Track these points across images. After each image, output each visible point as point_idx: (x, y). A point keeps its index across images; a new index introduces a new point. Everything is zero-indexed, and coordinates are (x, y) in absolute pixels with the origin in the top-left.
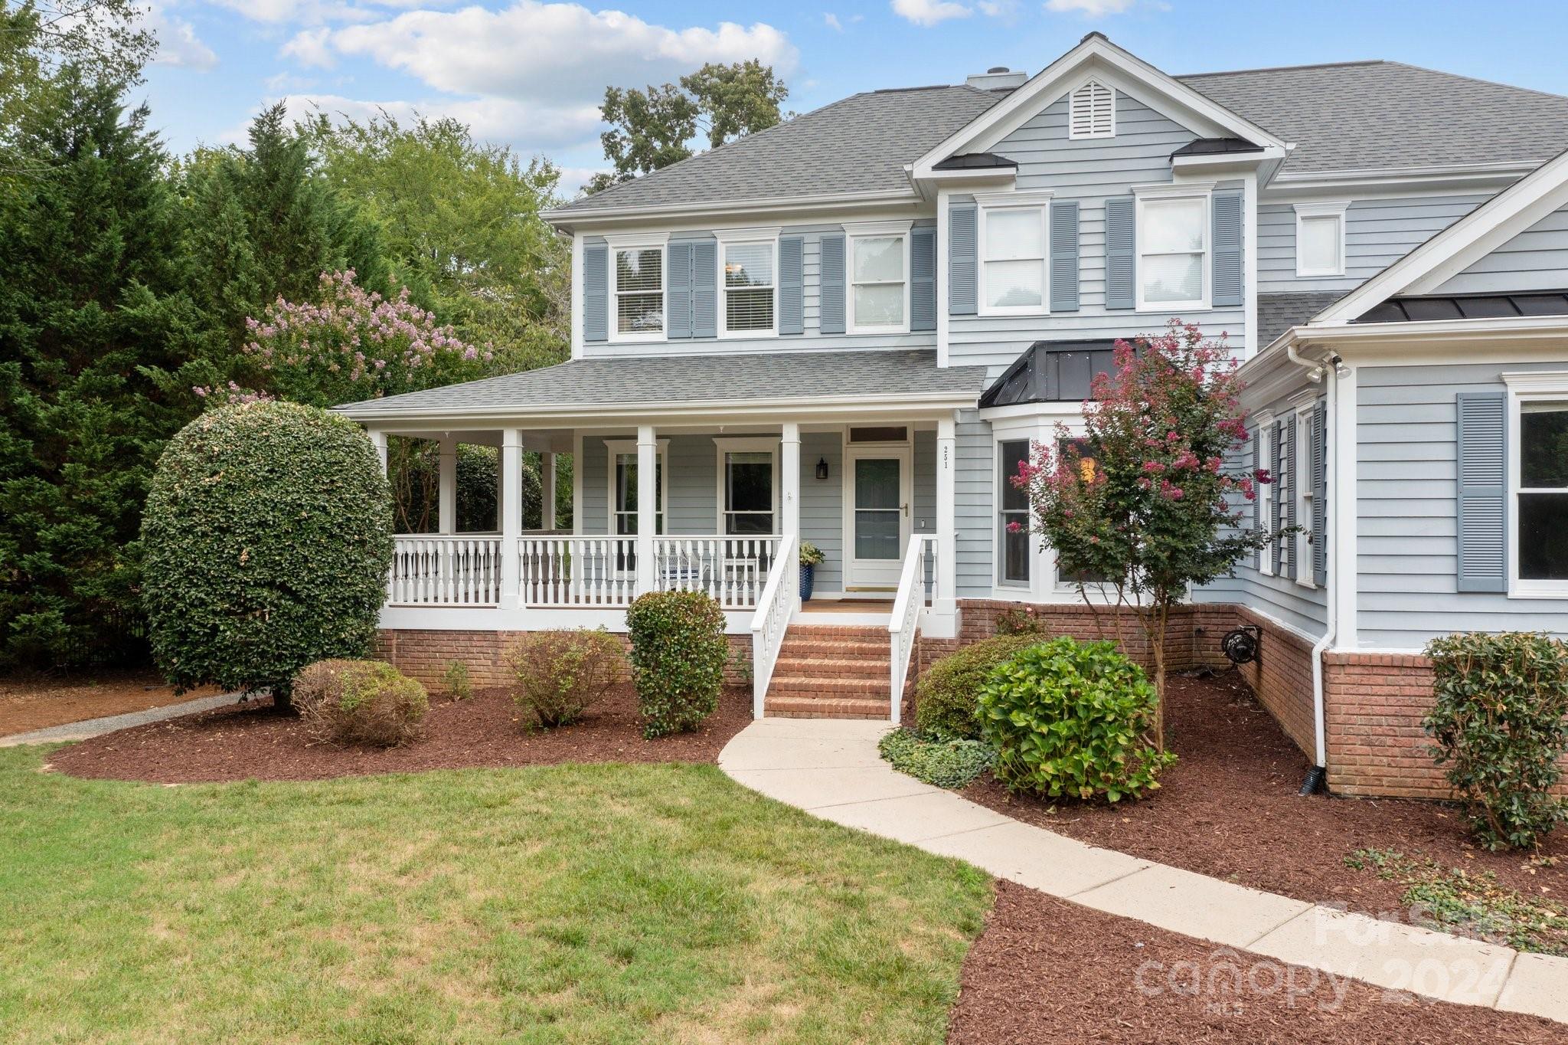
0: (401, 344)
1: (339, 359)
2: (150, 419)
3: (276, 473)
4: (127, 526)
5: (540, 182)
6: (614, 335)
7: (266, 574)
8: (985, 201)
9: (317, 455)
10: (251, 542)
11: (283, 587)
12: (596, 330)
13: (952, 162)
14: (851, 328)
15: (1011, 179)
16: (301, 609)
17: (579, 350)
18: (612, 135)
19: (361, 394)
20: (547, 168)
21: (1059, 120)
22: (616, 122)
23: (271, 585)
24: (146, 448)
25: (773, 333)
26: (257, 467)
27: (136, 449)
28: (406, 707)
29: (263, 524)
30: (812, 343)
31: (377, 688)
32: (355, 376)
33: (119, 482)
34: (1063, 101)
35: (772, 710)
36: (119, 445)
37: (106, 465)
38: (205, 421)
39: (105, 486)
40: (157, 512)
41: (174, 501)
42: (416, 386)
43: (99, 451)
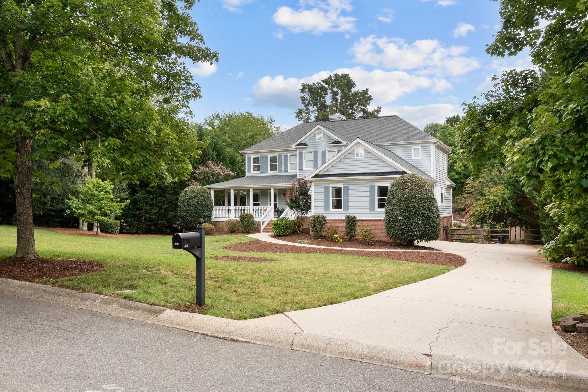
0: (219, 174)
1: (208, 177)
2: (180, 186)
3: (196, 196)
4: (176, 206)
5: (270, 123)
6: (252, 172)
7: (194, 211)
8: (304, 151)
9: (201, 194)
10: (192, 206)
11: (197, 214)
12: (249, 172)
13: (299, 145)
14: (289, 171)
15: (307, 148)
16: (199, 216)
17: (247, 175)
18: (303, 97)
19: (212, 183)
20: (271, 120)
21: (314, 138)
22: (305, 93)
23: (195, 213)
24: (179, 192)
25: (277, 172)
26: (193, 196)
27: (178, 192)
28: (211, 229)
29: (194, 204)
30: (283, 173)
31: (208, 226)
32: (210, 180)
33: (175, 198)
34: (315, 134)
35: (264, 231)
36: (175, 191)
37: (173, 194)
38: (186, 189)
39: (173, 198)
40: (180, 202)
41: (182, 201)
42: (222, 181)
43: (172, 192)
